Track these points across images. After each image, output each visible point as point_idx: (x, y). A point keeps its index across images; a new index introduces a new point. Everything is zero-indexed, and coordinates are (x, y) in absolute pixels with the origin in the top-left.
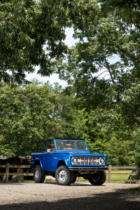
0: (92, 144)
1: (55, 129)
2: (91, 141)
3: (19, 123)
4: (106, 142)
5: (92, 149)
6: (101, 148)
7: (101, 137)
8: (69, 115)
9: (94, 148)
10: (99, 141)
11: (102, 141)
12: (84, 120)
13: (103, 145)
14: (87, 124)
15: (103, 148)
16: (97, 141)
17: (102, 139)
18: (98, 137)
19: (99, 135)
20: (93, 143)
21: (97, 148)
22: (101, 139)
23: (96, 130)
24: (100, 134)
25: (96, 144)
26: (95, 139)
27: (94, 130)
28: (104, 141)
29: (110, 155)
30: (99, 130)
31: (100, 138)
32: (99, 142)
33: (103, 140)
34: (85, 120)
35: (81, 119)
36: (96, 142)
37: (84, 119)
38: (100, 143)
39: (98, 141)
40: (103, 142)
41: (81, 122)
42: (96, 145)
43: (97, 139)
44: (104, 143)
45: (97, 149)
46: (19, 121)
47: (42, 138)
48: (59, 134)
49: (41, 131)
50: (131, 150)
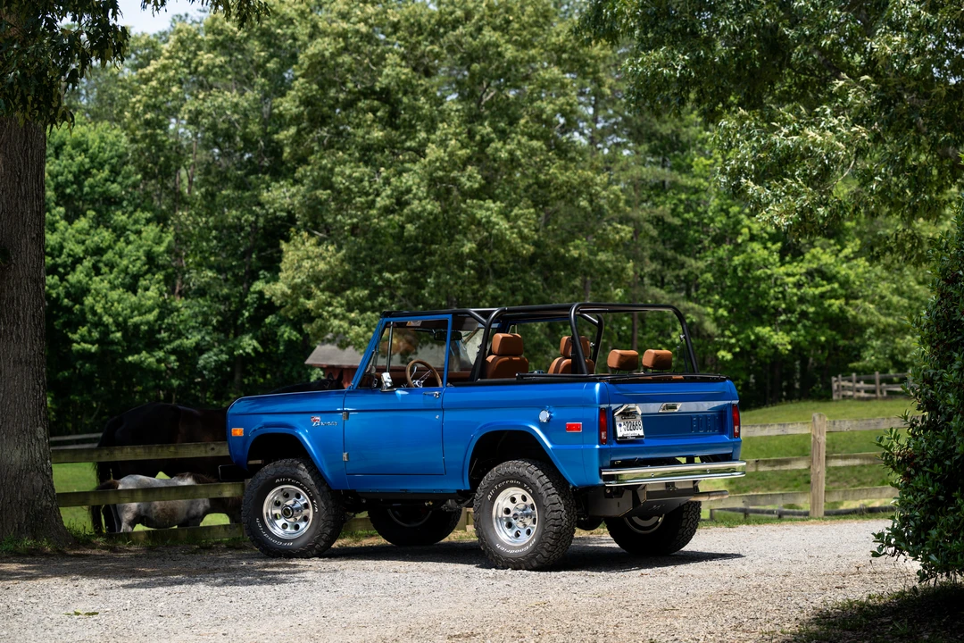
0: (782, 270)
1: (591, 201)
2: (782, 253)
3: (410, 183)
4: (857, 255)
5: (791, 290)
6: (836, 285)
8: (664, 129)
9: (798, 285)
10: (824, 252)
11: (840, 251)
13: (843, 270)
15: (845, 283)
16: (813, 251)
17: (839, 242)
20: (790, 263)
21: (817, 286)
22: (832, 242)
25: (811, 265)
26: (804, 242)
28: (847, 251)
29: (883, 319)
32: (823, 256)
33: (844, 247)
36: (808, 256)
38: (827, 258)
39: (817, 251)
40: (841, 255)
42: (810, 274)
43: (812, 245)
44: (848, 259)
45: (817, 291)
46: (411, 170)
47: (528, 249)
48: (615, 228)
49: (522, 215)
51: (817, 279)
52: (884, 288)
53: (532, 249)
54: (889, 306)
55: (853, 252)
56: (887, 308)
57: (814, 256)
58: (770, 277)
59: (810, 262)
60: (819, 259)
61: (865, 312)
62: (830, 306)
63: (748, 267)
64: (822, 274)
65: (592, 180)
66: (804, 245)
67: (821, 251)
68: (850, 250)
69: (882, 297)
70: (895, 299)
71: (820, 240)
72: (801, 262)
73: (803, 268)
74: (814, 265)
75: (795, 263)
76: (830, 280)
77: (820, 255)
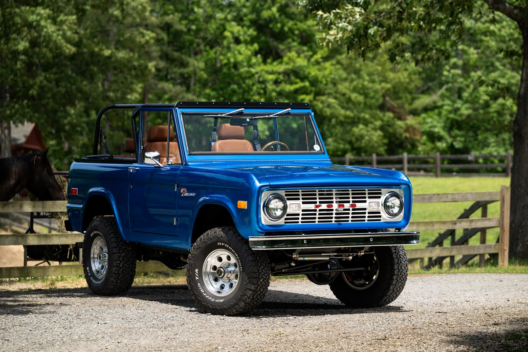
0: (269, 68)
1: (123, 11)
2: (265, 54)
4: (326, 59)
5: (270, 87)
6: (307, 84)
7: (307, 40)
9: (276, 82)
10: (299, 56)
11: (312, 56)
13: (313, 72)
15: (314, 82)
16: (289, 54)
17: (311, 48)
18: (294, 41)
19: (297, 32)
20: (271, 63)
21: (292, 83)
22: (305, 48)
23: (281, 11)
24: (304, 26)
25: (288, 66)
26: (281, 47)
28: (318, 56)
29: (343, 112)
31: (299, 43)
32: (298, 60)
33: (315, 53)
36: (285, 59)
38: (301, 62)
39: (293, 54)
40: (313, 60)
42: (286, 73)
43: (289, 49)
44: (317, 63)
45: (292, 88)
47: (70, 49)
48: (141, 33)
49: (66, 20)
50: (423, 92)
51: (293, 78)
53: (73, 49)
54: (349, 100)
55: (322, 58)
56: (347, 102)
57: (290, 59)
58: (254, 74)
59: (287, 64)
60: (294, 62)
61: (329, 106)
62: (303, 100)
63: (234, 65)
64: (296, 74)
66: (283, 50)
67: (296, 55)
68: (320, 56)
69: (344, 95)
70: (354, 96)
71: (294, 46)
72: (281, 63)
73: (282, 68)
74: (290, 67)
75: (275, 63)
76: (303, 79)
77: (295, 58)
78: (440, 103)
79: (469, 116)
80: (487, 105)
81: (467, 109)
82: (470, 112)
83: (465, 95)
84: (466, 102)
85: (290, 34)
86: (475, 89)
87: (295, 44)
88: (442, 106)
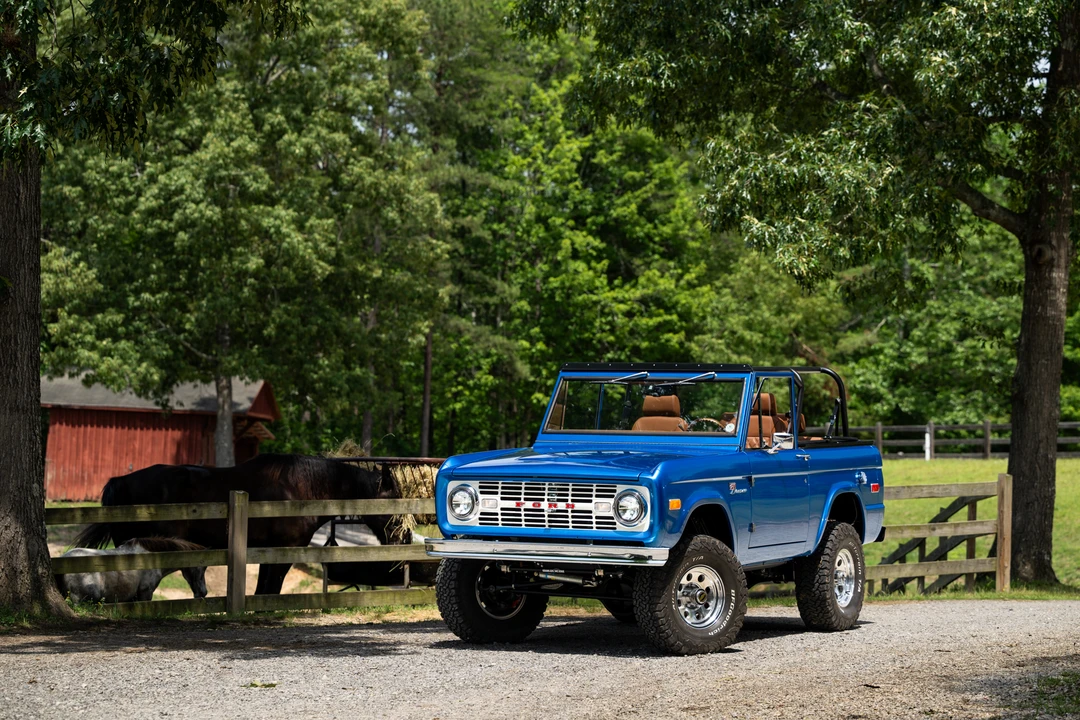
0: (613, 294)
1: (401, 211)
2: (611, 273)
3: (183, 180)
4: (702, 280)
5: (620, 320)
6: (675, 317)
7: (674, 249)
8: (475, 119)
9: (629, 314)
10: (662, 276)
11: (680, 277)
12: (567, 147)
13: (683, 298)
14: (588, 170)
15: (685, 316)
16: (649, 273)
17: (681, 265)
18: (654, 252)
19: (657, 239)
20: (621, 287)
21: (651, 316)
22: (672, 264)
23: (641, 209)
24: (667, 230)
25: (645, 291)
26: (637, 262)
27: (633, 207)
28: (690, 276)
30: (657, 206)
31: (663, 255)
32: (661, 281)
33: (687, 270)
34: (572, 147)
35: (552, 143)
36: (642, 280)
37: (569, 138)
38: (666, 284)
39: (654, 273)
40: (682, 282)
41: (551, 156)
42: (643, 301)
43: (648, 265)
44: (691, 286)
45: (652, 322)
46: (181, 164)
47: (322, 269)
48: (429, 244)
49: (318, 226)
50: (853, 328)
51: (653, 308)
52: (734, 321)
53: (330, 269)
54: (741, 341)
55: (697, 278)
56: (736, 344)
57: (649, 280)
58: (596, 303)
59: (644, 287)
60: (656, 284)
61: (712, 349)
62: (668, 341)
63: (569, 291)
65: (403, 186)
66: (638, 266)
67: (658, 273)
68: (693, 275)
69: (733, 333)
70: (748, 335)
71: (657, 260)
72: (634, 286)
73: (638, 293)
74: (650, 291)
75: (627, 287)
76: (668, 310)
77: (658, 279)
78: (877, 346)
79: (921, 366)
80: (949, 349)
81: (920, 354)
82: (923, 360)
83: (916, 333)
84: (919, 343)
85: (647, 241)
86: (932, 324)
87: (657, 257)
88: (880, 351)
